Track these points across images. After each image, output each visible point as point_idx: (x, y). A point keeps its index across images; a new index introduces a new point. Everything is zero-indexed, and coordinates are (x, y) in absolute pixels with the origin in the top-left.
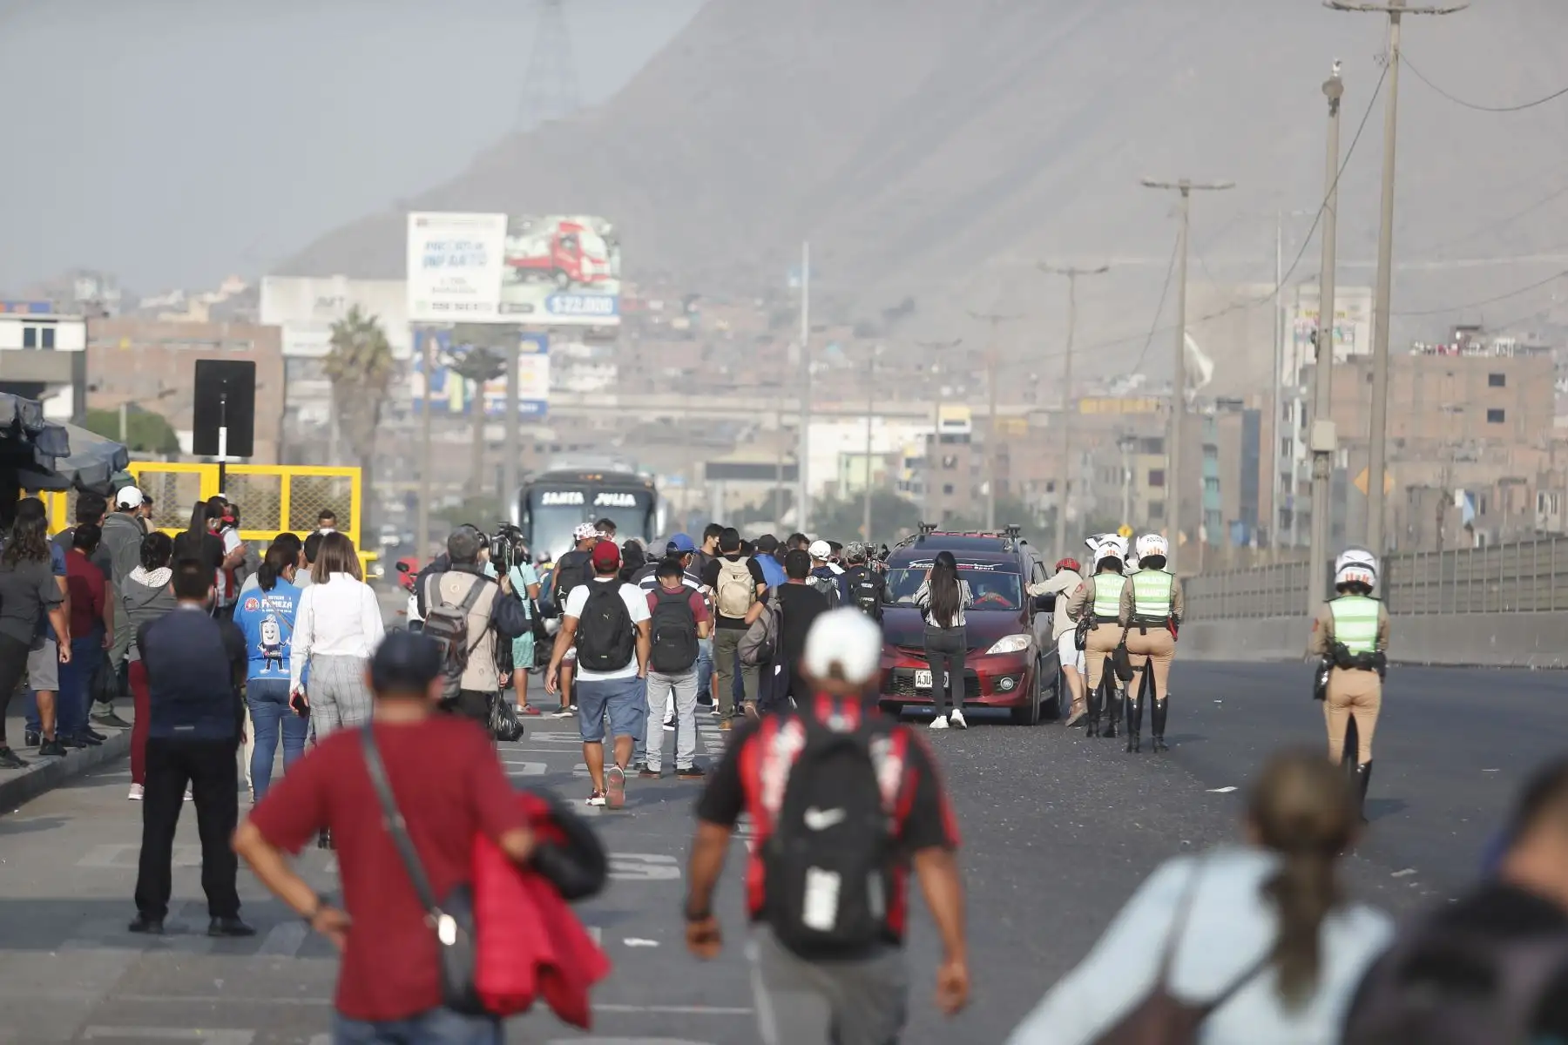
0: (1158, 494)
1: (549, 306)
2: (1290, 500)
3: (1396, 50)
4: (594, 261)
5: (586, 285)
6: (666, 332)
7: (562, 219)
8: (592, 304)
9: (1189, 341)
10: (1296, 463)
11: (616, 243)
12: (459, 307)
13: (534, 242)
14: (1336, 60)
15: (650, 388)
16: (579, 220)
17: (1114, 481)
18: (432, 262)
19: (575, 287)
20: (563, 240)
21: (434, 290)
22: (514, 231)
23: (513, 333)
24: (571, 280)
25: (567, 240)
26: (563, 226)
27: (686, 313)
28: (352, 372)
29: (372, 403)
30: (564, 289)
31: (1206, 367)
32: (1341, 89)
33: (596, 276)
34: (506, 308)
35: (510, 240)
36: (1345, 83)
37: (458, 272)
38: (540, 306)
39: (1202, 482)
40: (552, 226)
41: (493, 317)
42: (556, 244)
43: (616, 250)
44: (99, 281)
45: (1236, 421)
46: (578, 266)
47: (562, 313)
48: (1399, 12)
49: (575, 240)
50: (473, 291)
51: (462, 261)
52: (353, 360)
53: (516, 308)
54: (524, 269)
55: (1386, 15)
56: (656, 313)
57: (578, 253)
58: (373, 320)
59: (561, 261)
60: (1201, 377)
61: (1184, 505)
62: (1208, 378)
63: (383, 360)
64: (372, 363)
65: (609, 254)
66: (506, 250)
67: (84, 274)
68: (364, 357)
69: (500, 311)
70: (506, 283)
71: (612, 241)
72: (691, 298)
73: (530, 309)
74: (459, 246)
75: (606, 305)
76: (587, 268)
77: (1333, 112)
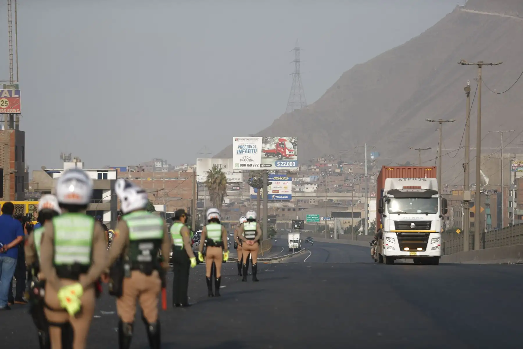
0: (472, 219)
1: (276, 165)
2: (512, 221)
3: (480, 77)
4: (289, 150)
5: (288, 158)
6: (334, 173)
7: (279, 138)
8: (289, 164)
9: (481, 172)
10: (514, 209)
11: (296, 145)
12: (248, 165)
13: (271, 145)
14: (469, 80)
15: (327, 191)
16: (285, 138)
17: (459, 216)
18: (240, 152)
19: (284, 159)
20: (280, 144)
21: (241, 160)
22: (265, 142)
23: (265, 173)
24: (283, 156)
25: (281, 144)
26: (279, 139)
27: (339, 167)
28: (214, 186)
29: (221, 195)
30: (281, 159)
31: (487, 180)
32: (470, 89)
33: (290, 155)
34: (263, 165)
35: (264, 144)
36: (471, 88)
37: (248, 155)
38: (273, 165)
39: (486, 216)
40: (277, 140)
41: (259, 168)
42: (278, 145)
43: (296, 147)
44: (162, 162)
45: (495, 197)
46: (285, 152)
47: (280, 166)
48: (481, 65)
49: (284, 144)
50: (253, 161)
51: (249, 151)
52: (215, 182)
53: (266, 165)
54: (268, 153)
55: (478, 66)
56: (330, 168)
57: (285, 148)
58: (220, 170)
59: (279, 150)
60: (485, 183)
61: (480, 223)
62: (487, 183)
63: (224, 182)
64: (220, 183)
65: (294, 148)
66: (262, 148)
67: (158, 160)
68: (218, 181)
69: (261, 166)
70: (263, 158)
71: (295, 144)
72: (340, 163)
73: (271, 166)
74: (248, 147)
75: (293, 164)
76: (288, 153)
77: (468, 96)
